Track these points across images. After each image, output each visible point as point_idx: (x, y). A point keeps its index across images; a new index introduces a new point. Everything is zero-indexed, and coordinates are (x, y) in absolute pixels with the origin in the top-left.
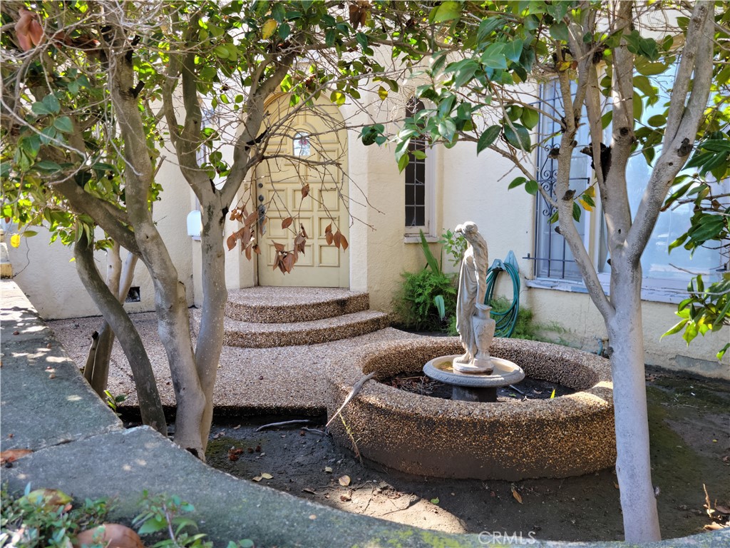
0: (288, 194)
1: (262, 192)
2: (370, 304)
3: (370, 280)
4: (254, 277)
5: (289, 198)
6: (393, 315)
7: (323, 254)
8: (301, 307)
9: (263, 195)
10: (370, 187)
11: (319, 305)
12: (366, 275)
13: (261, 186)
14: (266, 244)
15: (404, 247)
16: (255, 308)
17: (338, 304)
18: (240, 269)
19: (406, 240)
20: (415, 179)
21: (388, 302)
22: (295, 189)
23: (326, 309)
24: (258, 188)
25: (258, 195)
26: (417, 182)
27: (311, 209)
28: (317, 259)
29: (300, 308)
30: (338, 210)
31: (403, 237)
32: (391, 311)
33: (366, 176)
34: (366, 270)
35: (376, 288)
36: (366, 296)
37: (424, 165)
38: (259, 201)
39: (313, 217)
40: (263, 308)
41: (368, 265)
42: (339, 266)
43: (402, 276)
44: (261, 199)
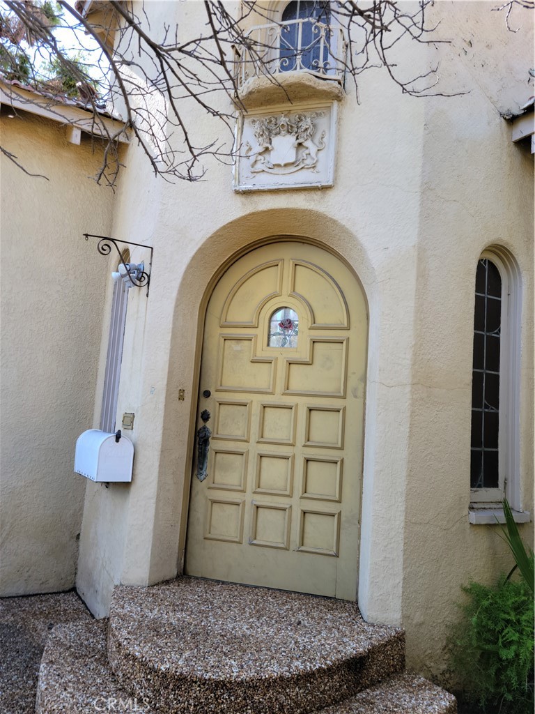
0: (253, 412)
1: (207, 405)
2: (406, 654)
3: (407, 601)
4: (179, 559)
5: (253, 418)
6: (447, 675)
7: (308, 528)
8: (269, 684)
9: (210, 410)
10: (413, 412)
11: (308, 677)
12: (400, 590)
13: (207, 394)
14: (206, 498)
15: (468, 531)
16: (164, 676)
17: (349, 668)
18: (154, 546)
19: (474, 517)
20: (484, 401)
21: (440, 645)
22: (265, 403)
23: (326, 685)
24: (202, 399)
25: (201, 410)
26: (487, 407)
27: (291, 442)
28: (295, 536)
29: (268, 688)
30: (342, 448)
31: (466, 510)
32: (444, 667)
33: (408, 389)
34: (399, 579)
35: (418, 618)
36: (400, 639)
37: (498, 376)
38: (201, 421)
39: (294, 456)
40: (182, 679)
41: (404, 568)
42: (337, 556)
43: (465, 590)
44: (206, 416)
